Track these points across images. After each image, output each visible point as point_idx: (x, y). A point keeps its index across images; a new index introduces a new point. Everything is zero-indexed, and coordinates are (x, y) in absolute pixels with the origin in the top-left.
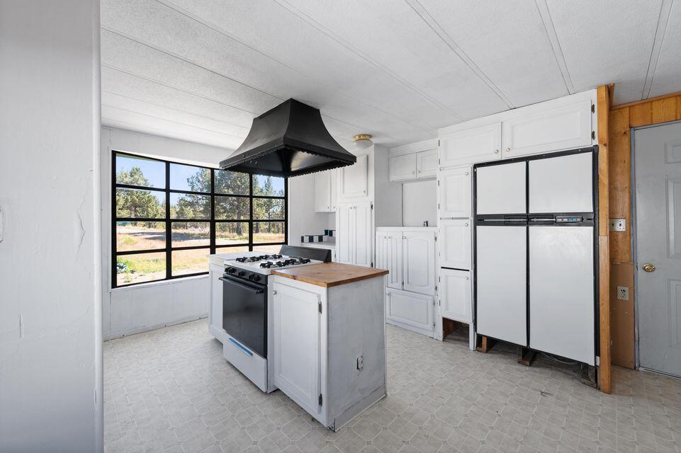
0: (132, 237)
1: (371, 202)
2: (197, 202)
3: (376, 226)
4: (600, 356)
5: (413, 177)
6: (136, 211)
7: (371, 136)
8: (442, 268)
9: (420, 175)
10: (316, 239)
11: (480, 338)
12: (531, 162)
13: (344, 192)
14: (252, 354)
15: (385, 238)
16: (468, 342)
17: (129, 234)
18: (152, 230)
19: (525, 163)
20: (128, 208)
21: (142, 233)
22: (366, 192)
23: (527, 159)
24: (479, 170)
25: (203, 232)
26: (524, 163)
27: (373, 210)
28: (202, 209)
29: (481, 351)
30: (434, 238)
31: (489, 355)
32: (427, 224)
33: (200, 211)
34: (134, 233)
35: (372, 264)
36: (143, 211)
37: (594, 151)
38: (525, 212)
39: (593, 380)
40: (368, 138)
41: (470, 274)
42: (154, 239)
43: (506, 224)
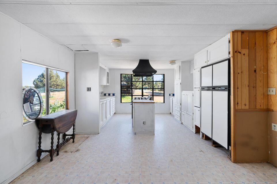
3: (182, 90)
4: (231, 146)
7: (175, 61)
8: (195, 106)
11: (203, 134)
15: (183, 95)
16: (200, 134)
19: (212, 66)
22: (180, 78)
29: (203, 139)
30: (192, 95)
31: (206, 141)
35: (181, 104)
37: (229, 60)
38: (211, 86)
39: (230, 156)
40: (174, 61)
41: (200, 109)
43: (207, 90)
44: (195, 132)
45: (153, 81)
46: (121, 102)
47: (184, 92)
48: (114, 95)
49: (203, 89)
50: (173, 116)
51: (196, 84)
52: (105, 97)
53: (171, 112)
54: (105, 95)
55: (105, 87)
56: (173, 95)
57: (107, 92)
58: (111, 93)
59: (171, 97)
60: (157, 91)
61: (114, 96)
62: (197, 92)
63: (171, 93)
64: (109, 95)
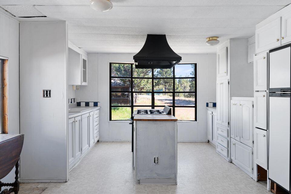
1: (228, 79)
3: (230, 97)
7: (218, 37)
8: (256, 127)
11: (273, 183)
13: (219, 73)
16: (266, 183)
19: (289, 48)
22: (227, 73)
27: (229, 85)
29: (273, 193)
40: (216, 38)
43: (281, 96)
44: (256, 180)
45: (174, 78)
46: (110, 119)
47: (235, 100)
48: (96, 104)
49: (272, 93)
50: (214, 147)
51: (260, 84)
52: (78, 109)
53: (210, 138)
54: (79, 104)
55: (78, 88)
56: (215, 105)
57: (83, 99)
58: (91, 100)
59: (210, 110)
60: (181, 97)
61: (97, 108)
62: (260, 99)
63: (211, 101)
64: (87, 104)
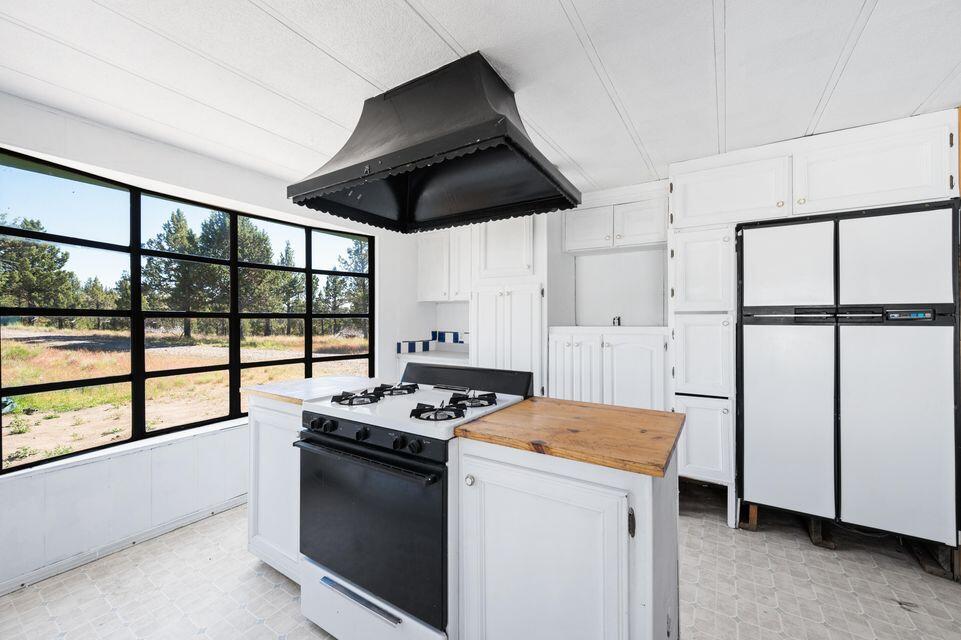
0: (23, 346)
1: (541, 284)
2: (159, 285)
3: (548, 326)
5: (609, 244)
6: (30, 298)
8: (677, 394)
9: (619, 243)
10: (419, 347)
11: (745, 507)
12: (842, 223)
13: (486, 267)
14: (398, 620)
15: (569, 345)
17: (17, 339)
18: (66, 332)
20: (12, 292)
21: (46, 338)
22: (532, 267)
23: (836, 217)
24: (747, 233)
25: (169, 335)
26: (831, 224)
27: (545, 298)
28: (167, 296)
29: (747, 529)
30: (662, 344)
31: (763, 535)
32: (618, 321)
33: (164, 301)
34: (29, 339)
35: (543, 390)
36: (47, 299)
37: (957, 206)
38: (831, 303)
39: (947, 567)
41: (731, 404)
42: (74, 347)
43: (796, 322)
